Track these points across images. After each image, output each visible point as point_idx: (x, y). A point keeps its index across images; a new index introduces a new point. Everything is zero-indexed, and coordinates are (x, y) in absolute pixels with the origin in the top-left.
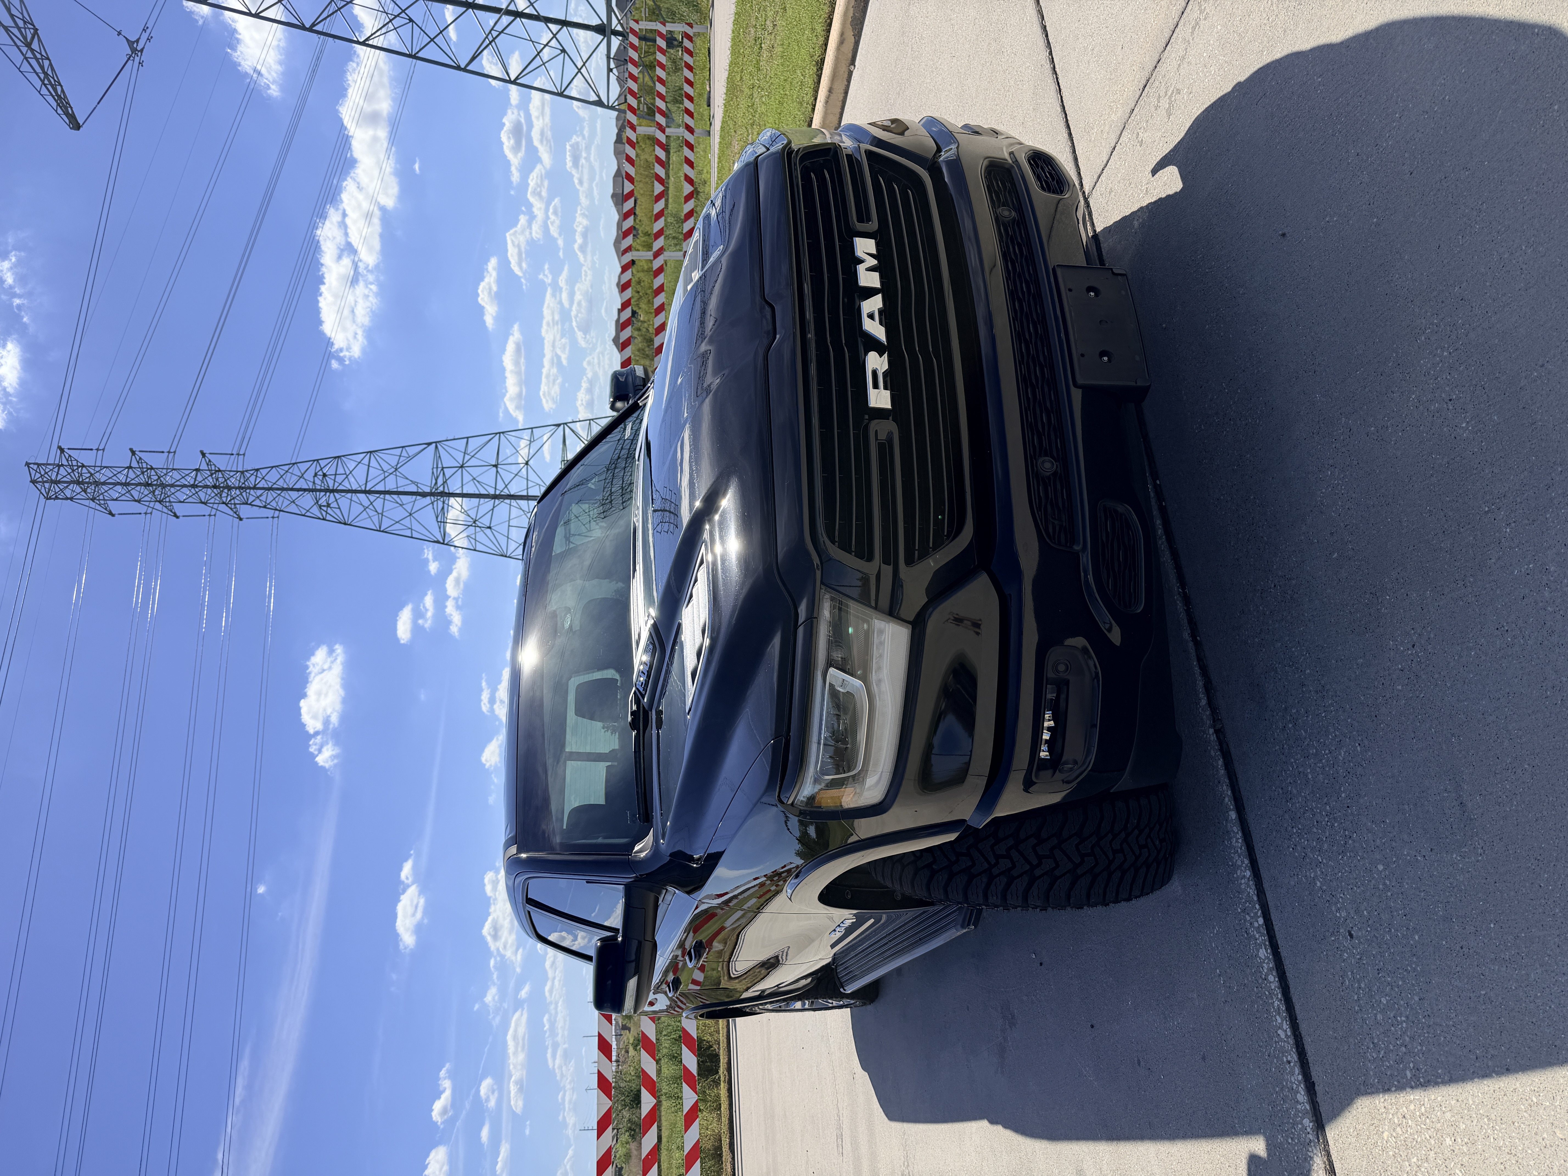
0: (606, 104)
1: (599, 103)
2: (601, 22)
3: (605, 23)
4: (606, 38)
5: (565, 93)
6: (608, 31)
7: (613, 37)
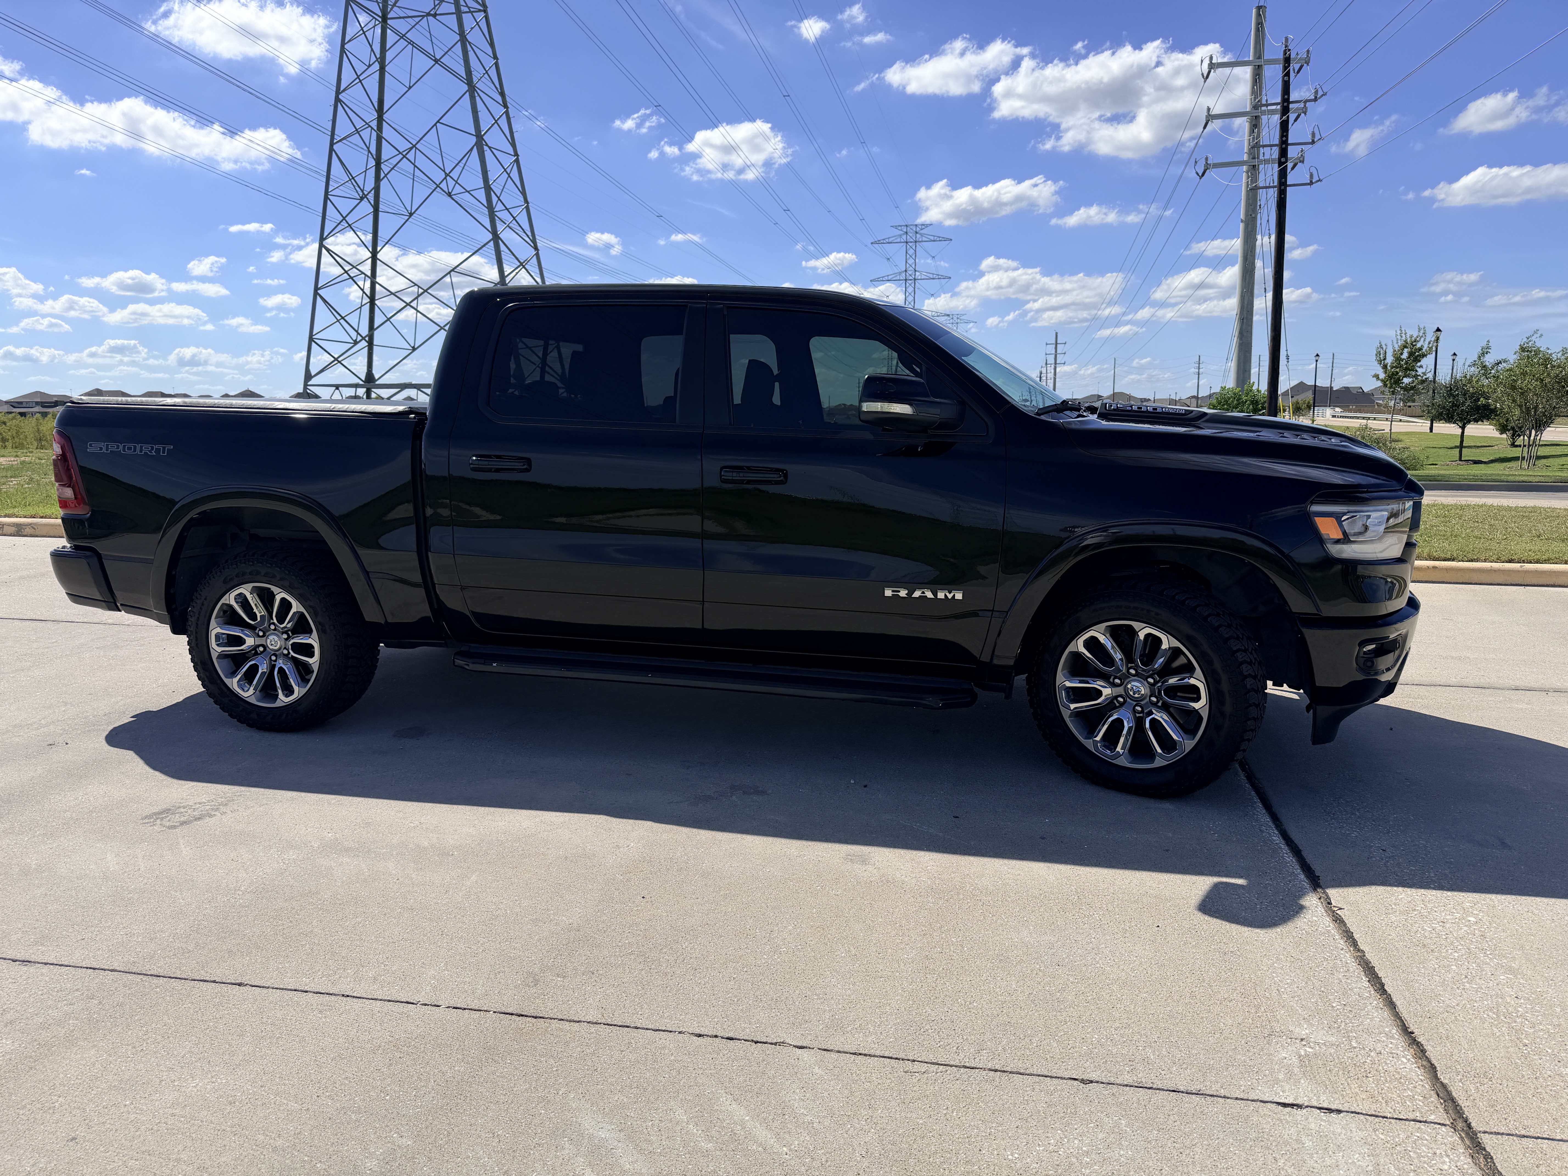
0: (309, 383)
1: (308, 376)
2: (376, 378)
3: (377, 383)
4: (363, 383)
5: (313, 343)
6: (369, 386)
7: (364, 390)
